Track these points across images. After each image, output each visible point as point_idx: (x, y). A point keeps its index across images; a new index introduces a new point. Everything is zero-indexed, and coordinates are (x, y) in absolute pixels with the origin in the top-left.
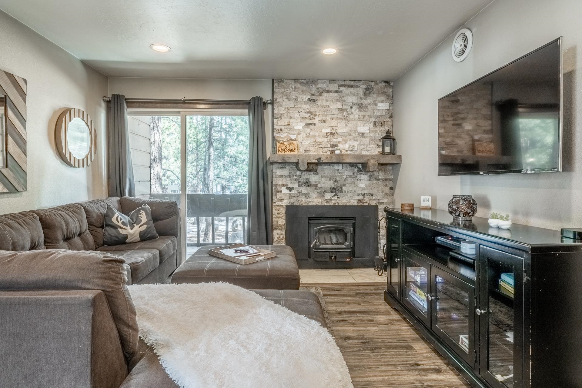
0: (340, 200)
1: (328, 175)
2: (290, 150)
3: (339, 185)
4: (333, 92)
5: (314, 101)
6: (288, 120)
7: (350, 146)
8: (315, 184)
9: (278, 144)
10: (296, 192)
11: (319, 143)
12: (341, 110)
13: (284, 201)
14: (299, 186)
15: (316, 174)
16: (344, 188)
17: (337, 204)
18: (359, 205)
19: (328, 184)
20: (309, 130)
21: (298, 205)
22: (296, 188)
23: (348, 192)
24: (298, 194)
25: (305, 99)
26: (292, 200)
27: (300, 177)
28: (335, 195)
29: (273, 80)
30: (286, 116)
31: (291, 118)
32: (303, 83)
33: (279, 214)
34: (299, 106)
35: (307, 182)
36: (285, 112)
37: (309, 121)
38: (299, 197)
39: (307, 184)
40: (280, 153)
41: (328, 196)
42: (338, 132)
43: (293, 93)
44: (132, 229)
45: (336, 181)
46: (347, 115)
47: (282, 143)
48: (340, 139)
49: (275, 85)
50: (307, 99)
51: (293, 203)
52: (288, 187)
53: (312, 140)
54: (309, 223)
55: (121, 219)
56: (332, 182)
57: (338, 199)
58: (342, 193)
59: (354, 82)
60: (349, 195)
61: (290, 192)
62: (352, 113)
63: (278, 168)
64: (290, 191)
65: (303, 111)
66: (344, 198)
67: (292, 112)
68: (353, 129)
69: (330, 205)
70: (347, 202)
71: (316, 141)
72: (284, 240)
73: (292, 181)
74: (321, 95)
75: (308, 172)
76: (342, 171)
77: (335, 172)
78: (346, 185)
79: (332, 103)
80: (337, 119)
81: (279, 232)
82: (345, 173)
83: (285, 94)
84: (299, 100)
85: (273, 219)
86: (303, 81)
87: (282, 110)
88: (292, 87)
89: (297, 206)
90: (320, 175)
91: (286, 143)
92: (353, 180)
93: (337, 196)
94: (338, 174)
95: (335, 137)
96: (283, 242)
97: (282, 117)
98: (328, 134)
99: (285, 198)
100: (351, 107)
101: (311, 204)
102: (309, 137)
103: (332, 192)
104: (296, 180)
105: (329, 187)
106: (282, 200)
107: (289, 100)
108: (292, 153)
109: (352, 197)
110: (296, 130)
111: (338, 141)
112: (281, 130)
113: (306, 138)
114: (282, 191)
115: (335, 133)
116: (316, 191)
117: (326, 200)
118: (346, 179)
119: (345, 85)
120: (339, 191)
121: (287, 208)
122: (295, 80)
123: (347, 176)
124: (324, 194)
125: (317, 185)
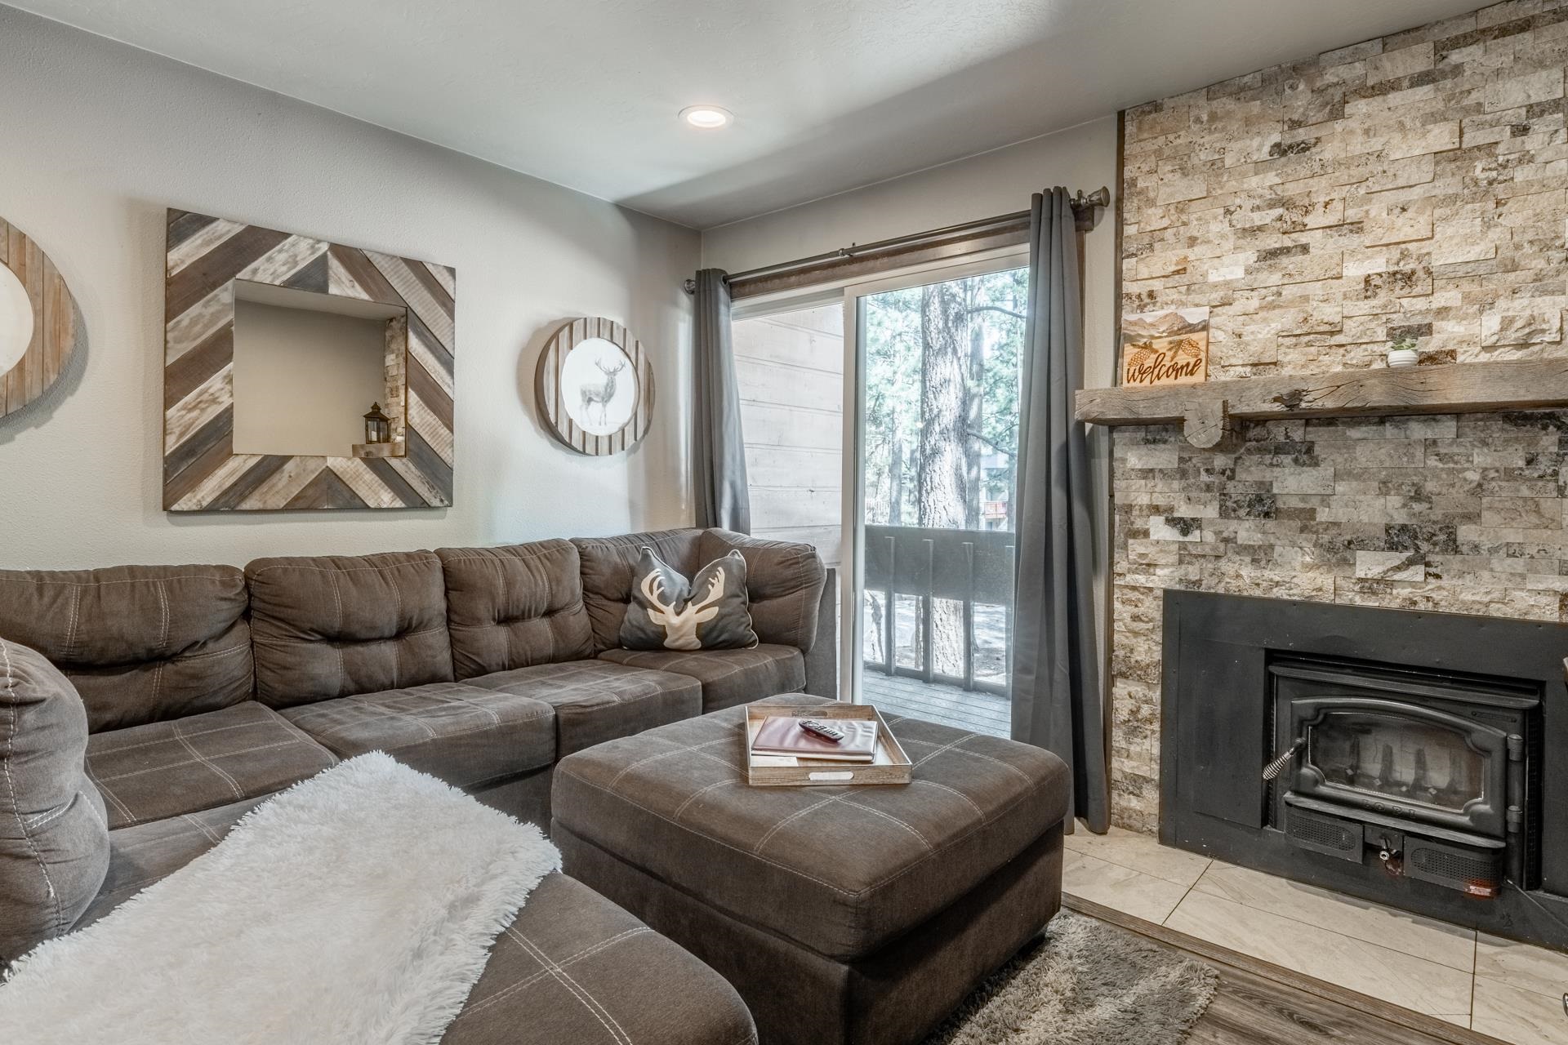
0: (1440, 588)
1: (1373, 466)
2: (1177, 370)
3: (1437, 514)
4: (1406, 83)
5: (1304, 150)
6: (1182, 252)
7: (1507, 323)
8: (1301, 505)
9: (1129, 351)
10: (1209, 536)
11: (1327, 328)
12: (1457, 156)
13: (1159, 572)
14: (1224, 513)
15: (1304, 464)
16: (1466, 533)
17: (1422, 606)
19: (1378, 510)
20: (1275, 278)
21: (1221, 591)
22: (1211, 522)
23: (1493, 551)
24: (1222, 546)
25: (1260, 146)
26: (1190, 568)
27: (1231, 478)
28: (1410, 563)
29: (1121, 115)
30: (1172, 240)
31: (1192, 241)
32: (1250, 88)
33: (1136, 618)
34: (1233, 185)
35: (1260, 500)
36: (1165, 222)
37: (1273, 241)
38: (1223, 561)
39: (1264, 505)
41: (1370, 564)
42: (1437, 262)
43: (1202, 141)
44: (678, 614)
45: (1418, 496)
46: (1494, 174)
47: (1146, 346)
48: (1448, 297)
49: (1130, 128)
50: (1266, 149)
51: (1194, 583)
52: (1174, 519)
53: (1286, 319)
54: (1270, 677)
55: (660, 585)
56: (1394, 501)
57: (1430, 579)
58: (1456, 551)
60: (1501, 564)
61: (1181, 539)
62: (1526, 158)
63: (1134, 443)
64: (1185, 531)
65: (1248, 204)
66: (1468, 577)
67: (1199, 219)
68: (1530, 236)
69: (1385, 605)
70: (1486, 599)
71: (1312, 321)
72: (1156, 726)
73: (1193, 495)
74: (1337, 112)
75: (1268, 458)
76: (1455, 449)
77: (1413, 456)
78: (1479, 515)
79: (1397, 138)
80: (1431, 201)
81: (1138, 689)
82: (1476, 460)
83: (1167, 152)
84: (1228, 162)
85: (1116, 637)
86: (1246, 79)
87: (1154, 218)
88: (1198, 120)
89: (1216, 595)
90: (1326, 471)
91: (1161, 345)
92: (1525, 491)
93: (1421, 569)
94: (1433, 462)
95: (1417, 290)
96: (1153, 732)
97: (1157, 246)
98: (1377, 281)
99: (1163, 562)
100: (1521, 130)
101: (1280, 593)
102: (1274, 308)
103: (1393, 547)
104: (1208, 488)
105: (1382, 521)
106: (1149, 565)
107: (1185, 175)
108: (1183, 380)
109: (1523, 577)
110: (1215, 286)
111: (1435, 306)
112: (1151, 295)
113: (1262, 314)
114: (1152, 531)
115: (1413, 272)
116: (1306, 540)
117: (1361, 580)
118: (1480, 485)
119: (1483, 31)
120: (1435, 544)
121: (1171, 598)
122: (1214, 88)
123: (1485, 469)
124: (1348, 554)
125: (1313, 511)
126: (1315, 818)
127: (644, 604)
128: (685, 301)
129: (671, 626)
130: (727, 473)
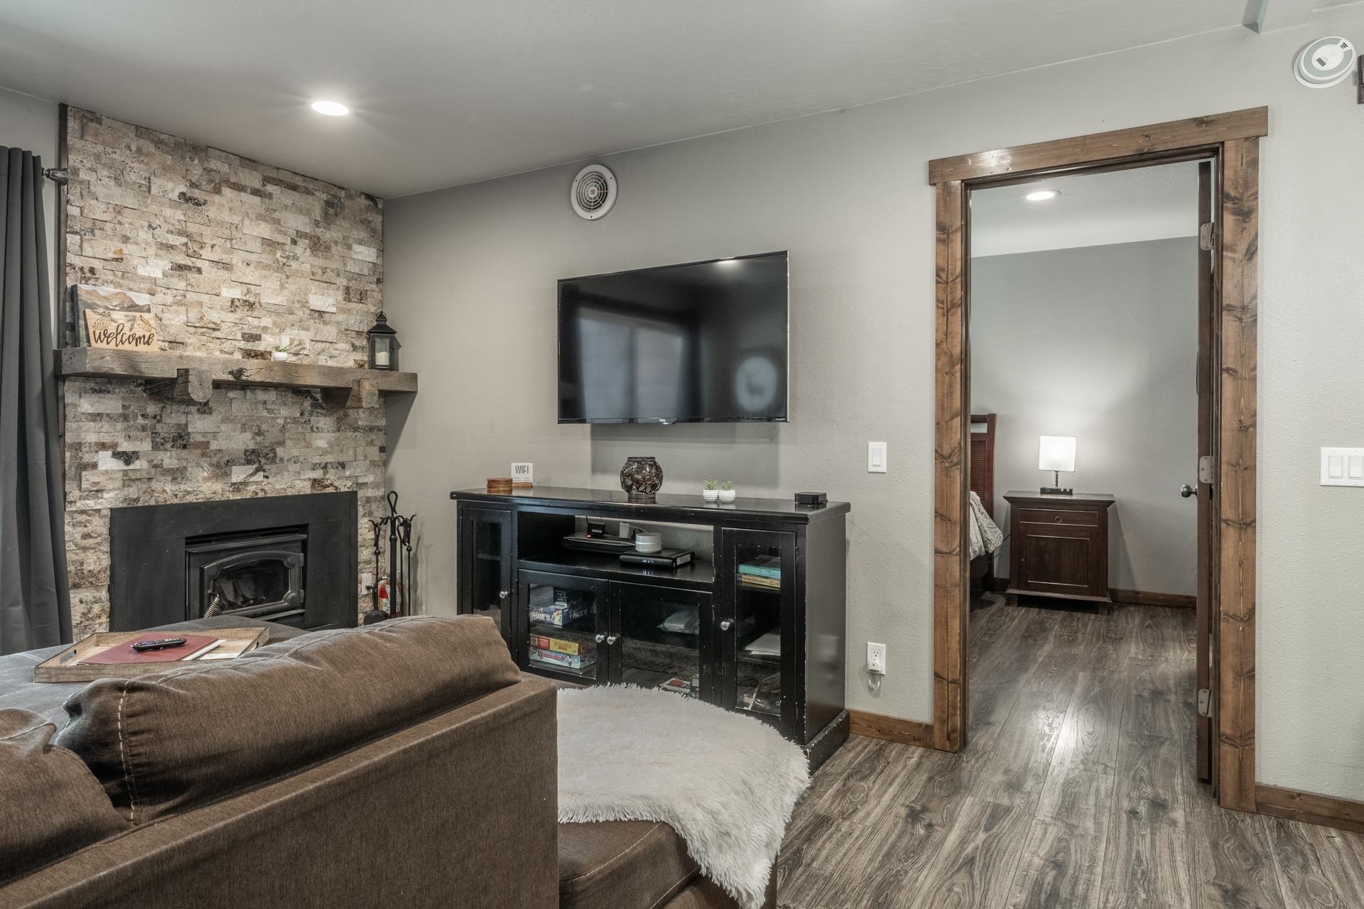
0: (269, 483)
1: (240, 415)
2: (136, 339)
3: (267, 443)
4: (249, 191)
5: (198, 204)
6: (116, 244)
8: (203, 439)
10: (145, 465)
11: (212, 326)
12: (269, 244)
13: (105, 495)
14: (156, 447)
15: (204, 414)
16: (279, 452)
17: (261, 495)
18: (315, 492)
19: (241, 441)
20: (182, 285)
21: (153, 503)
22: (146, 453)
23: (289, 460)
24: (153, 471)
26: (131, 490)
27: (159, 421)
28: (257, 471)
29: (63, 110)
30: (110, 232)
31: (126, 239)
32: (166, 144)
33: (86, 536)
34: (154, 208)
35: (181, 437)
36: (105, 217)
37: (181, 259)
38: (154, 482)
39: (181, 440)
40: (99, 345)
41: (239, 474)
42: (263, 301)
43: (132, 165)
46: (285, 260)
47: (105, 315)
48: (267, 321)
49: (72, 124)
50: (177, 193)
51: (134, 500)
52: (119, 453)
54: (188, 554)
56: (248, 435)
57: (265, 479)
58: (275, 463)
59: (301, 178)
60: (293, 467)
61: (125, 468)
62: (295, 258)
63: (84, 391)
64: (127, 462)
65: (165, 227)
66: (279, 476)
67: (130, 224)
68: (297, 298)
69: (244, 497)
71: (205, 318)
73: (131, 434)
74: (216, 189)
76: (273, 407)
77: (257, 409)
78: (284, 442)
79: (246, 221)
80: (260, 265)
81: (87, 594)
82: (282, 413)
83: (104, 160)
84: (153, 191)
85: (68, 555)
86: (163, 136)
87: (96, 210)
88: (129, 148)
89: (150, 507)
90: (216, 417)
91: (119, 317)
92: (300, 430)
93: (261, 474)
94: (265, 413)
95: (255, 314)
97: (97, 232)
98: (237, 303)
99: (111, 487)
100: (294, 242)
101: (190, 499)
102: (182, 305)
103: (249, 462)
104: (144, 429)
105: (242, 447)
106: (97, 491)
107: (119, 185)
108: (143, 347)
109: (299, 473)
110: (143, 279)
111: (262, 325)
112: (92, 270)
113: (174, 307)
114: (100, 463)
115: (254, 303)
116: (205, 462)
117: (234, 484)
118: (284, 426)
119: (280, 181)
120: (268, 459)
121: (117, 515)
122: (142, 131)
123: (286, 418)
124: (227, 469)
125: (208, 442)
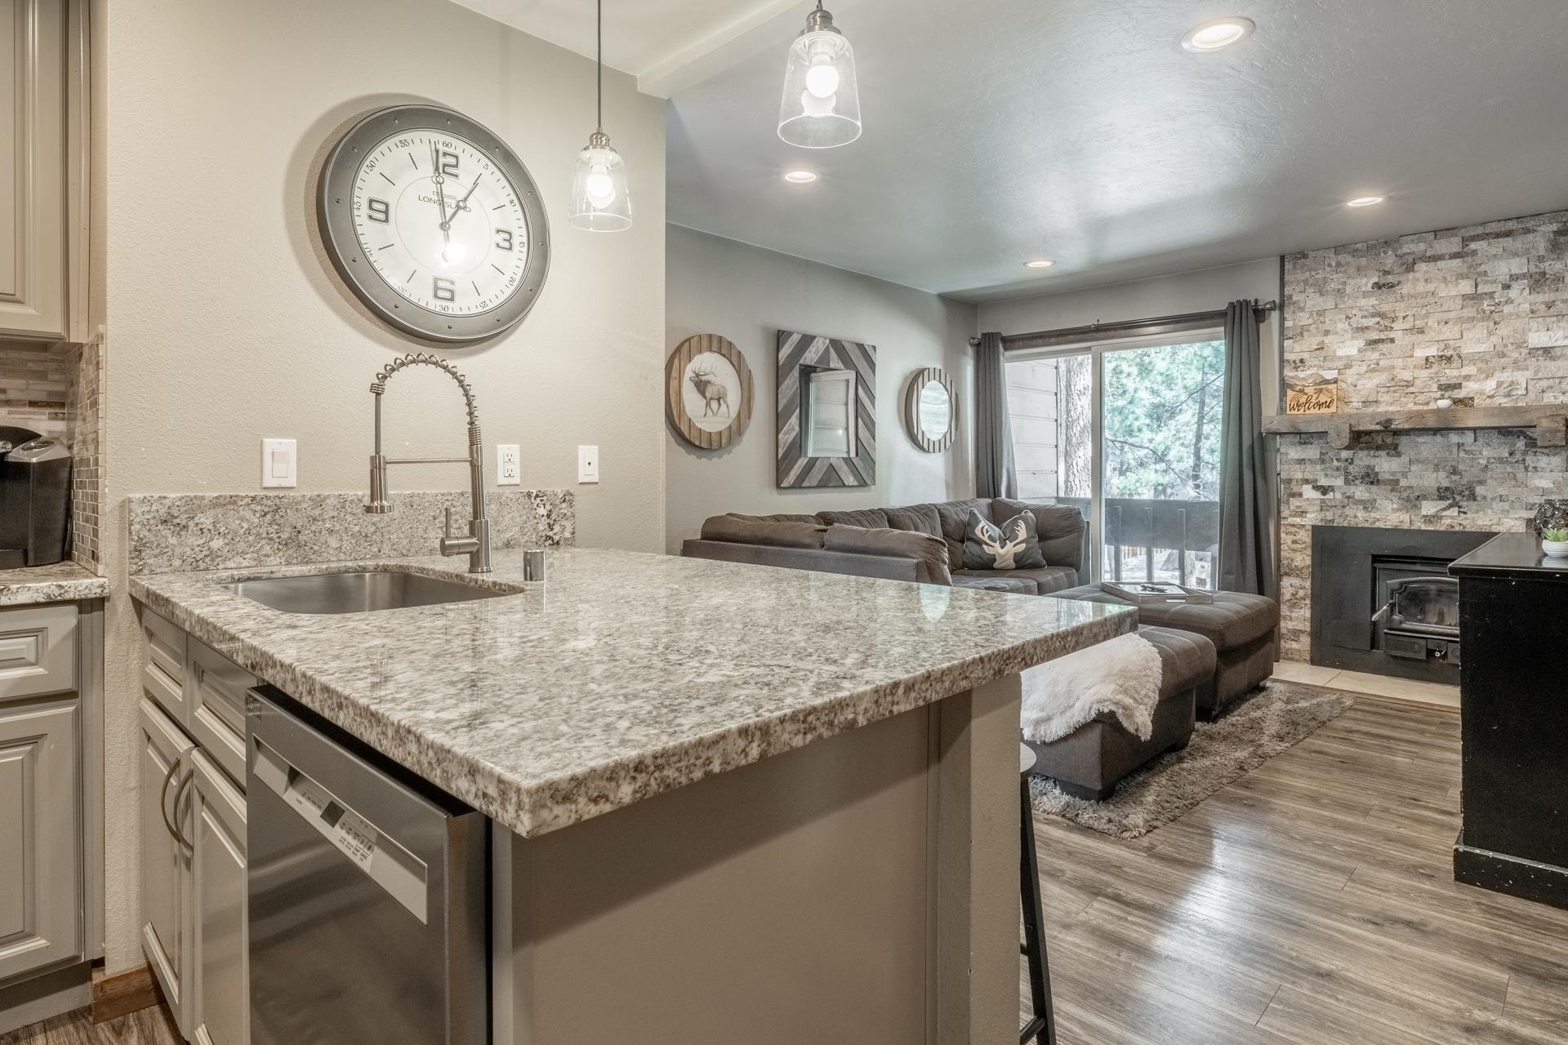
0: (1466, 519)
1: (1431, 457)
2: (1320, 405)
3: (1465, 481)
4: (1447, 257)
5: (1391, 287)
6: (1319, 339)
7: (1500, 384)
8: (1392, 478)
9: (1290, 393)
10: (1338, 495)
11: (1405, 383)
12: (1475, 297)
13: (1308, 516)
14: (1347, 482)
15: (1393, 456)
16: (1480, 490)
17: (1457, 529)
19: (1433, 479)
20: (1375, 355)
21: (1346, 524)
22: (1340, 487)
23: (1493, 499)
24: (1346, 501)
25: (1366, 285)
26: (1327, 513)
27: (1351, 464)
28: (1451, 506)
29: (1282, 258)
30: (1314, 331)
31: (1327, 333)
32: (1360, 250)
33: (1294, 542)
34: (1350, 302)
35: (1368, 475)
36: (1310, 321)
37: (1375, 336)
38: (1347, 508)
39: (1371, 478)
40: (1292, 412)
41: (1429, 508)
42: (1464, 351)
43: (1332, 277)
44: (1002, 548)
45: (1455, 471)
46: (1493, 308)
47: (1300, 391)
48: (1470, 370)
49: (1288, 266)
50: (1370, 285)
51: (1330, 521)
52: (1318, 486)
53: (1381, 378)
54: (1374, 569)
55: (987, 532)
56: (1442, 474)
57: (1461, 514)
58: (1475, 500)
59: (1515, 221)
60: (1497, 506)
61: (1322, 497)
62: (1509, 301)
63: (1293, 444)
64: (1324, 493)
65: (1360, 314)
66: (1481, 513)
67: (1331, 321)
68: (1511, 340)
69: (1437, 528)
70: (1490, 523)
71: (1397, 379)
72: (1308, 601)
73: (1329, 473)
74: (1410, 268)
75: (1372, 452)
76: (1473, 448)
77: (1451, 451)
78: (1486, 481)
79: (1442, 286)
80: (1460, 320)
81: (1296, 581)
82: (1485, 453)
83: (1311, 282)
84: (1348, 290)
85: (1282, 553)
86: (1357, 246)
87: (1304, 319)
88: (1329, 265)
89: (1343, 527)
90: (1405, 459)
91: (1310, 390)
92: (1509, 469)
93: (1456, 509)
94: (1462, 454)
95: (1454, 365)
96: (1306, 605)
97: (1305, 334)
98: (1433, 360)
99: (1311, 510)
100: (1507, 287)
101: (1378, 525)
102: (1375, 371)
103: (1441, 498)
104: (1338, 469)
105: (1435, 485)
106: (1302, 512)
107: (1322, 295)
108: (1324, 410)
109: (1508, 511)
110: (1340, 358)
111: (1463, 374)
112: (1302, 361)
113: (1368, 375)
114: (1304, 493)
115: (1451, 356)
116: (1394, 496)
117: (1424, 516)
118: (1486, 466)
119: (1487, 234)
120: (1463, 496)
121: (1316, 530)
122: (1339, 248)
123: (1489, 458)
124: (1417, 503)
125: (1398, 480)
126: (1400, 639)
127: (979, 543)
128: (970, 351)
129: (999, 554)
130: (1005, 463)
